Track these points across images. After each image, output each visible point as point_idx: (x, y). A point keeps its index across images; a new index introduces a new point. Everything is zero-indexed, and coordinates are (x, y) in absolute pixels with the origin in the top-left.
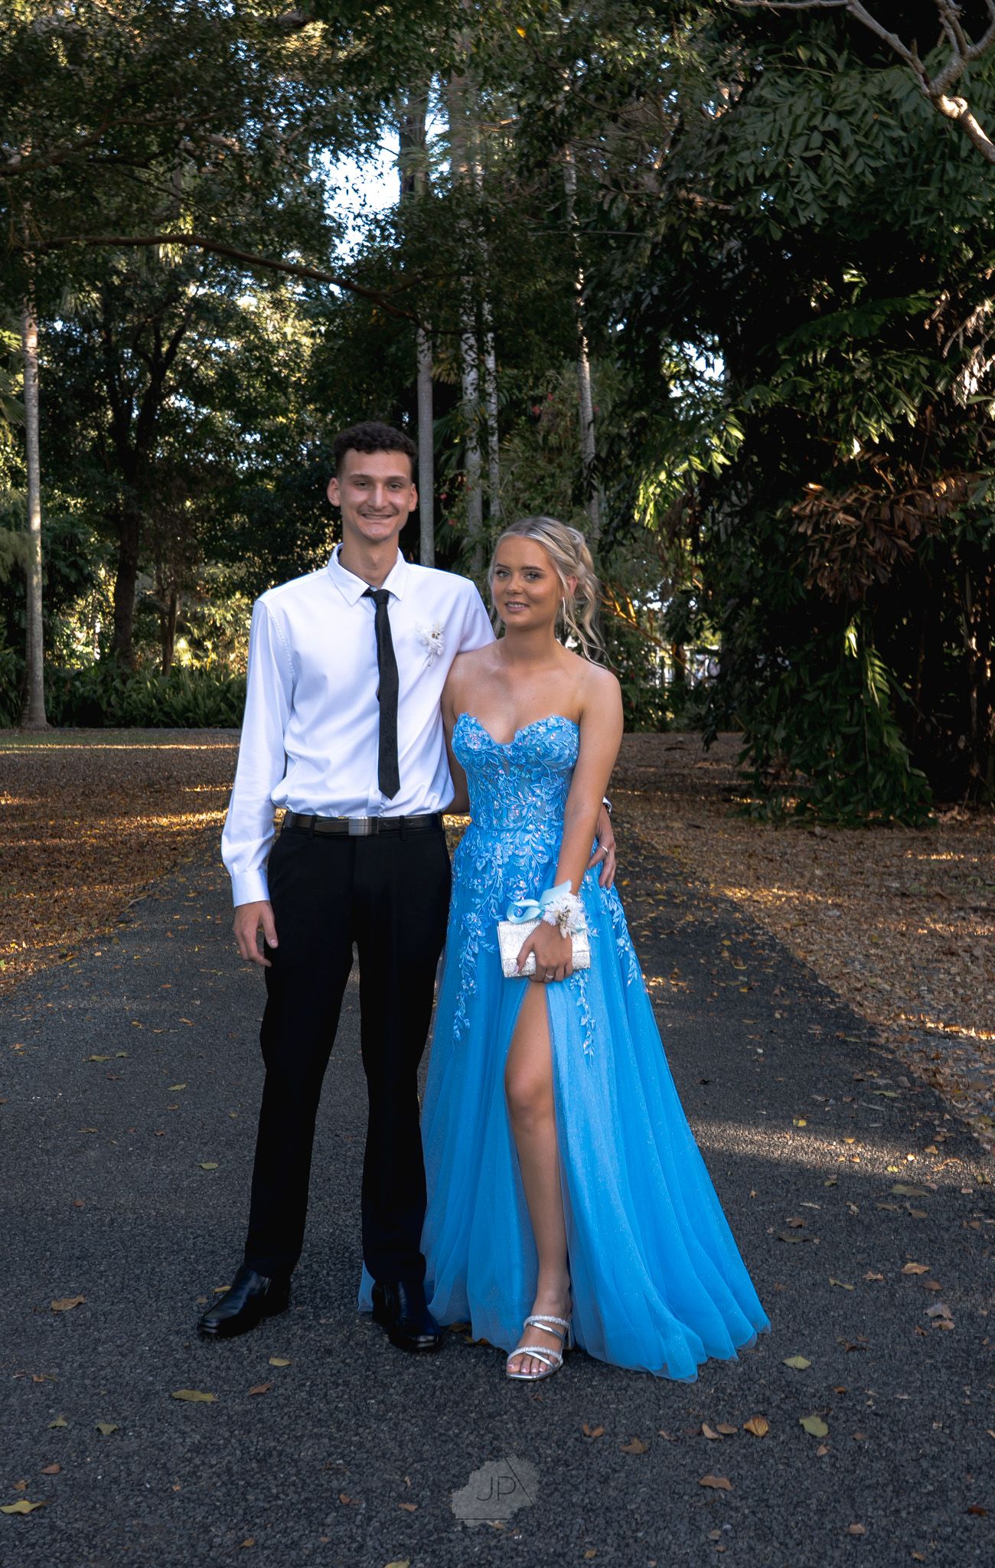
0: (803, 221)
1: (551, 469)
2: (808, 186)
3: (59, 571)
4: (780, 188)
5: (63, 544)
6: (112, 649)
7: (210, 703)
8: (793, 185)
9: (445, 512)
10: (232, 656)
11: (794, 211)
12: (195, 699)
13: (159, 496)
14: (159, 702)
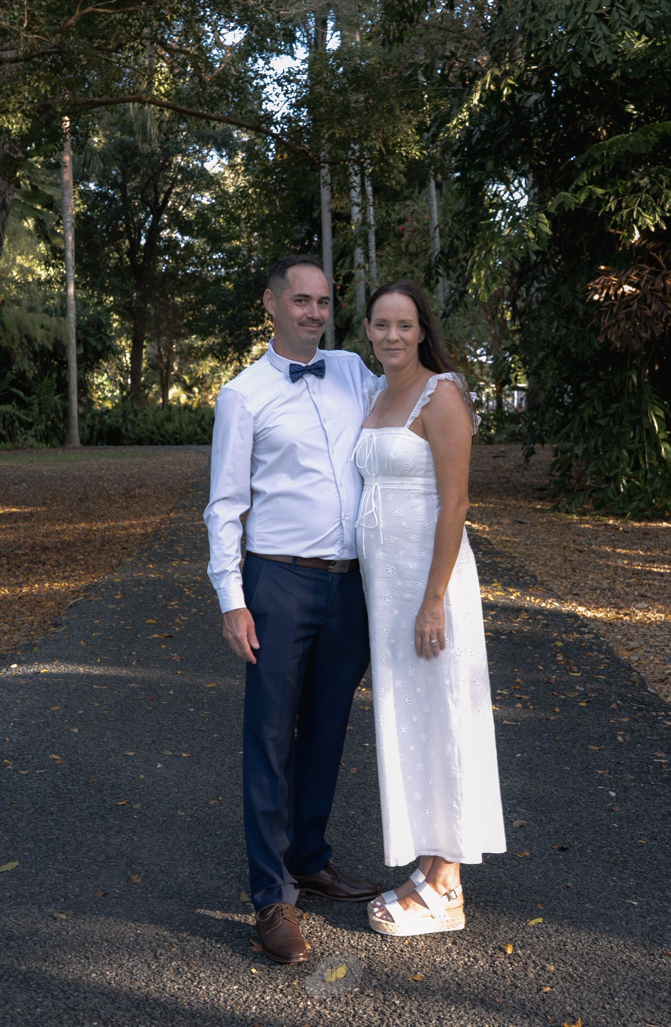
0: (598, 62)
1: (411, 267)
2: (601, 35)
3: (90, 344)
4: (579, 37)
5: (93, 326)
6: (129, 393)
7: (190, 428)
8: (590, 34)
9: (340, 298)
10: (210, 397)
11: (591, 55)
12: (181, 425)
13: (157, 294)
14: (158, 428)
